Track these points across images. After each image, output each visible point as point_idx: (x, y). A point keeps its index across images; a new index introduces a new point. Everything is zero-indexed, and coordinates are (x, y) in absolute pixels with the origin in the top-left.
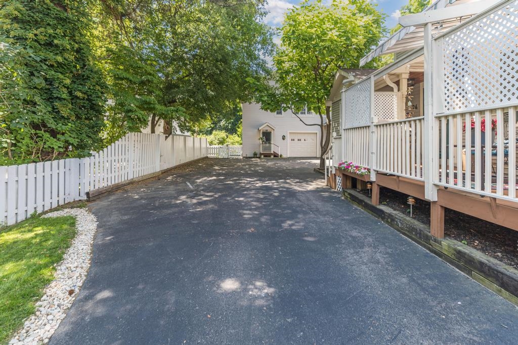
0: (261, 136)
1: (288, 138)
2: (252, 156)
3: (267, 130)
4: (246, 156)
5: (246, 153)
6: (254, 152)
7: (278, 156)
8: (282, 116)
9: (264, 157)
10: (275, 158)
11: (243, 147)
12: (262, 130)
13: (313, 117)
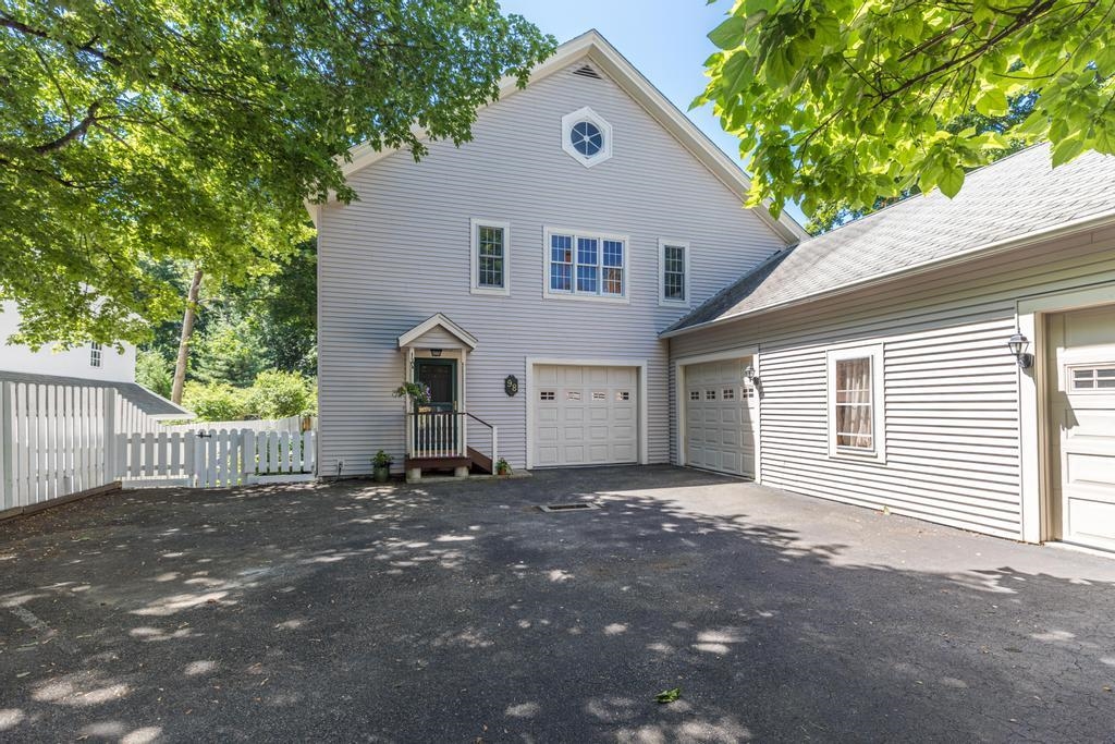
0: (411, 379)
1: (532, 385)
2: (369, 470)
3: (440, 350)
4: (337, 474)
5: (339, 460)
6: (376, 452)
7: (489, 469)
8: (506, 290)
9: (424, 474)
10: (474, 477)
11: (326, 429)
12: (416, 350)
13: (623, 305)
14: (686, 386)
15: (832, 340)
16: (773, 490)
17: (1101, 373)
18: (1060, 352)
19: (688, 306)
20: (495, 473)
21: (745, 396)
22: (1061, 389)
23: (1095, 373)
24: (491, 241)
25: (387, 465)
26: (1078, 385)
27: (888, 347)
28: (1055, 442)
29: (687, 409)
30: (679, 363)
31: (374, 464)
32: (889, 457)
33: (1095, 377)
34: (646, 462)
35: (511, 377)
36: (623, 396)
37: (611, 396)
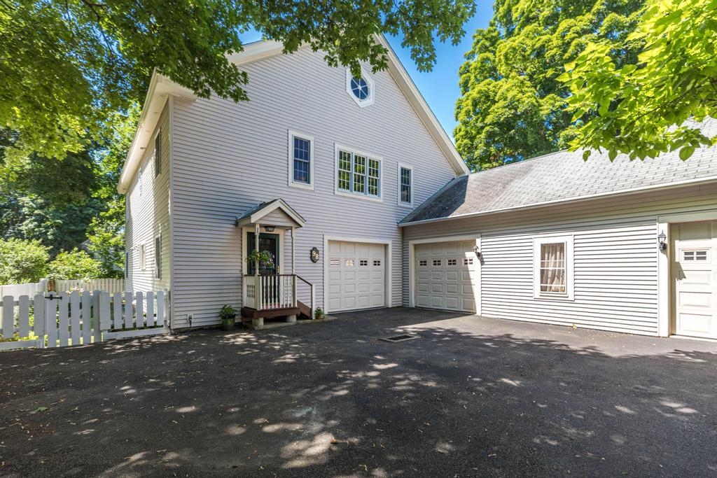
1: (327, 255)
3: (274, 227)
4: (189, 326)
5: (190, 314)
6: (222, 307)
8: (311, 187)
9: (266, 321)
10: (301, 322)
11: (177, 288)
12: (261, 226)
13: (380, 203)
14: (415, 257)
15: (537, 232)
16: (491, 318)
17: (698, 253)
18: (677, 242)
19: (412, 207)
20: (314, 318)
21: (466, 264)
22: (677, 261)
23: (695, 253)
24: (302, 147)
25: (231, 316)
26: (686, 259)
27: (576, 237)
28: (673, 287)
29: (416, 272)
30: (411, 243)
31: (220, 316)
32: (576, 297)
33: (695, 255)
34: (390, 306)
35: (315, 249)
36: (377, 263)
37: (370, 263)
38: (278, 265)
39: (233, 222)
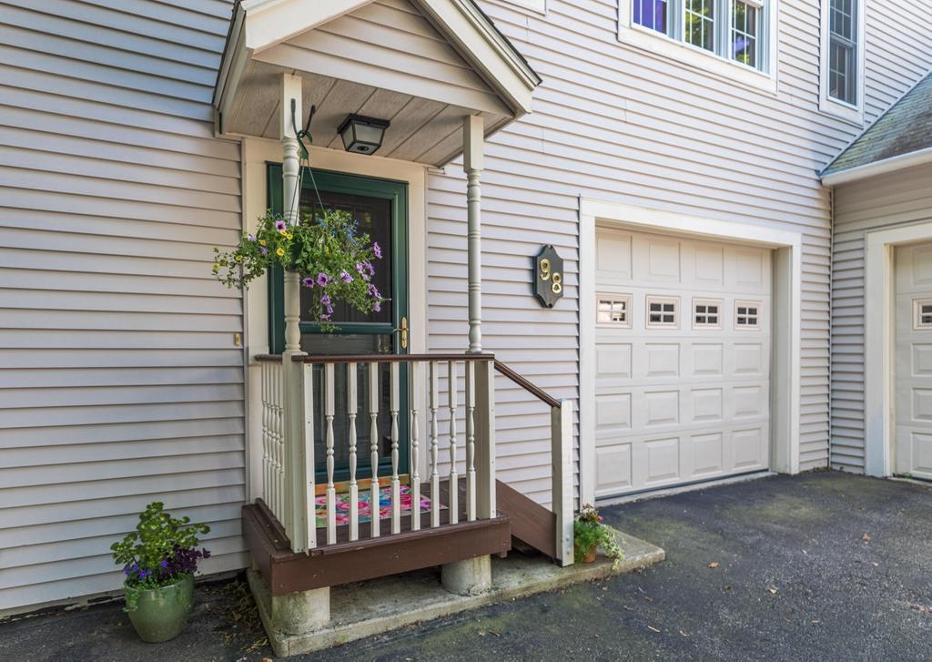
7: (542, 546)
13: (765, 94)
19: (859, 119)
20: (568, 559)
25: (181, 561)
29: (898, 346)
30: (880, 243)
34: (795, 470)
35: (546, 250)
36: (746, 316)
37: (727, 315)
38: (405, 313)
39: (204, 113)
